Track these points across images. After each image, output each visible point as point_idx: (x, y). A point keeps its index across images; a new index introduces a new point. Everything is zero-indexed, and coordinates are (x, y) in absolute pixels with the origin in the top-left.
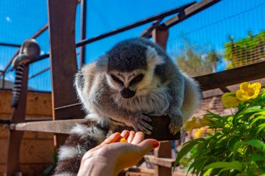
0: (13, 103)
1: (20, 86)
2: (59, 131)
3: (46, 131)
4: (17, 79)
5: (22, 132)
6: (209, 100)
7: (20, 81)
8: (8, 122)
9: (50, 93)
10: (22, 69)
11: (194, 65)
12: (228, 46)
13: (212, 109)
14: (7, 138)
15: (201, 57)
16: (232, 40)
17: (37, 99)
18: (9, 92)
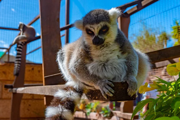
0: (15, 73)
1: (20, 59)
2: (48, 94)
3: (38, 94)
4: (18, 54)
5: (21, 95)
6: (161, 69)
7: (20, 56)
8: (12, 87)
9: (41, 64)
10: (22, 47)
11: (150, 43)
12: (175, 29)
13: (163, 76)
14: (10, 99)
15: (155, 37)
16: (178, 24)
17: (33, 69)
18: (12, 64)
